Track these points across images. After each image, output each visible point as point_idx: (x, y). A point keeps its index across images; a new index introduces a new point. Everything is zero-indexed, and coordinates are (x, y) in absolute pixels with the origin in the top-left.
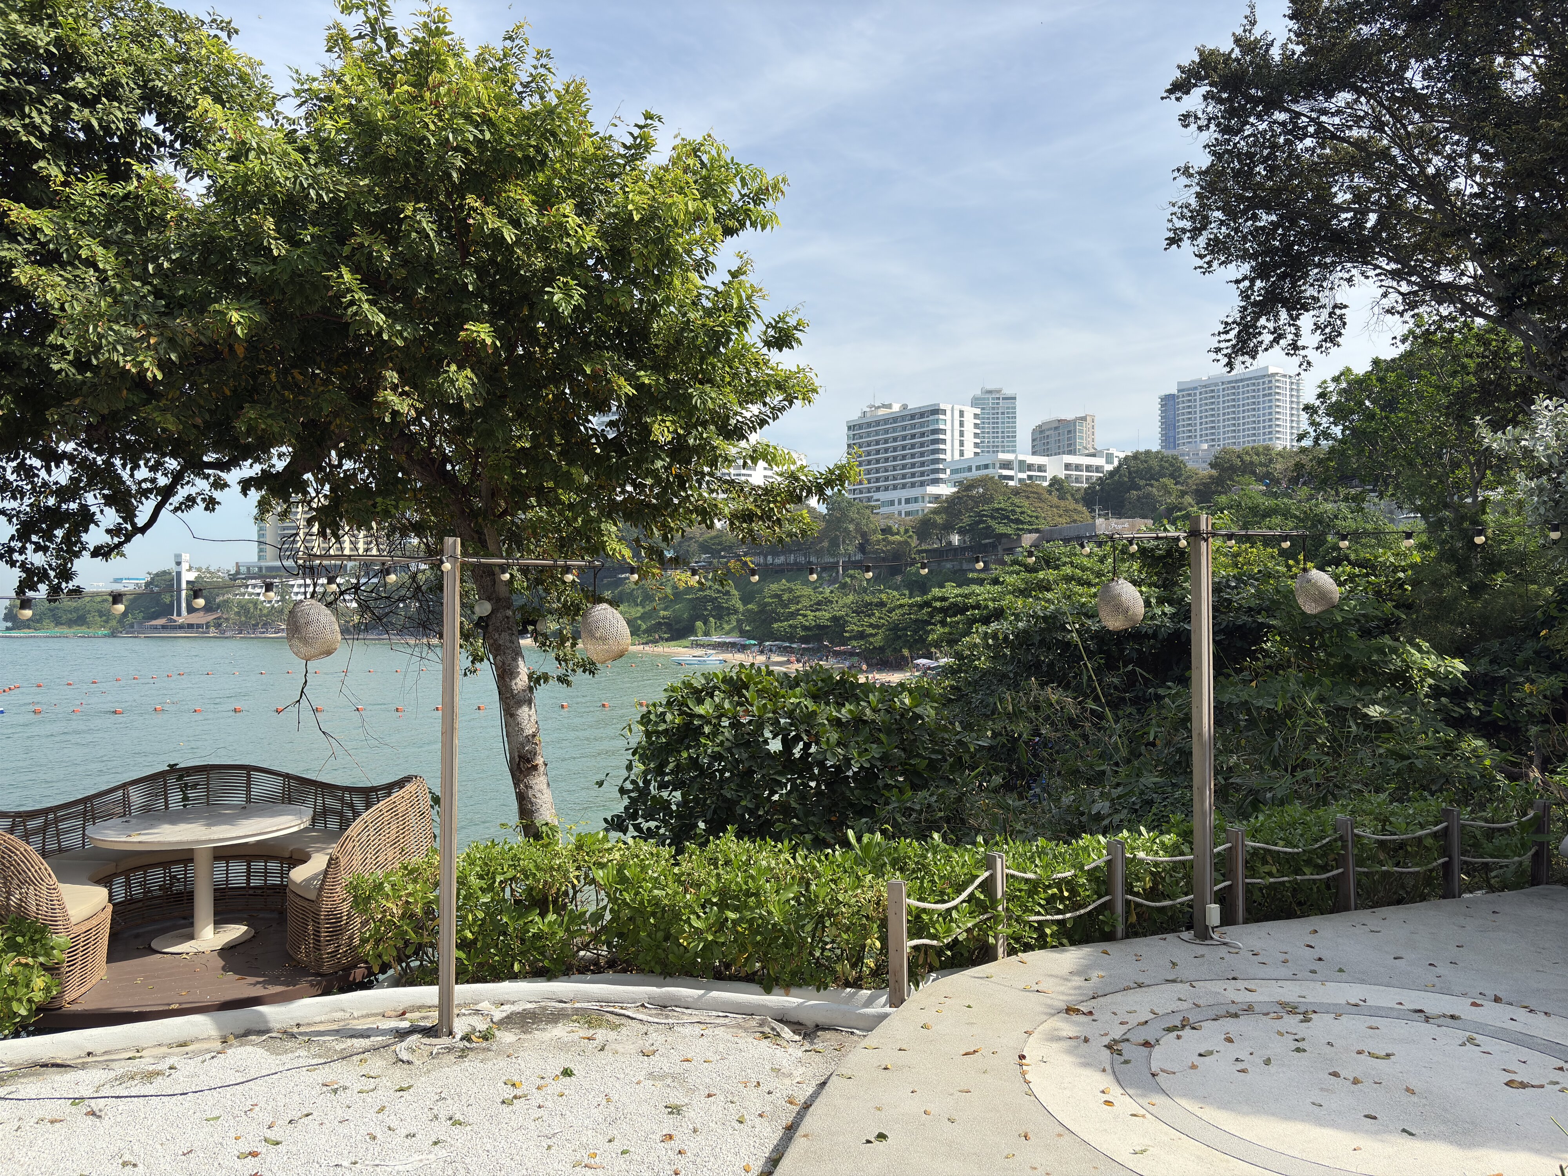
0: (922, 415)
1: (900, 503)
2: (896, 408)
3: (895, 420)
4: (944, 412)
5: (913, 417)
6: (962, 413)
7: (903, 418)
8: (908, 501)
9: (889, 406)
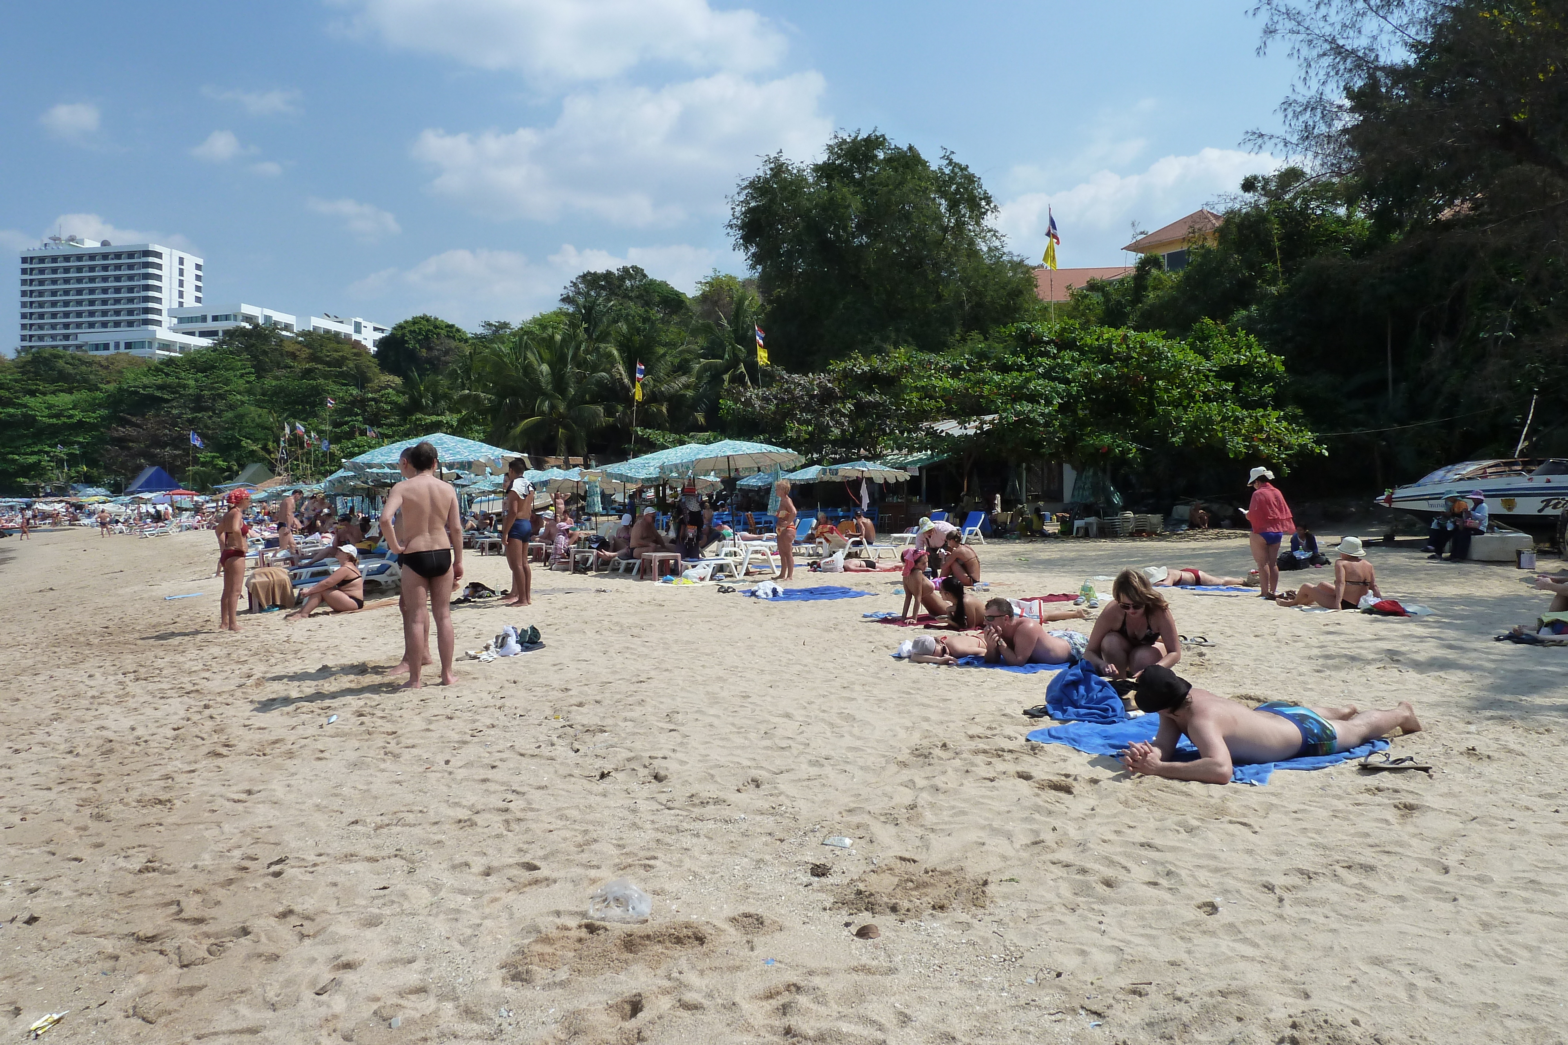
0: (131, 255)
1: (117, 346)
2: (91, 244)
3: (92, 257)
4: (159, 255)
5: (118, 256)
6: (181, 261)
7: (105, 256)
8: (128, 345)
9: (82, 241)
